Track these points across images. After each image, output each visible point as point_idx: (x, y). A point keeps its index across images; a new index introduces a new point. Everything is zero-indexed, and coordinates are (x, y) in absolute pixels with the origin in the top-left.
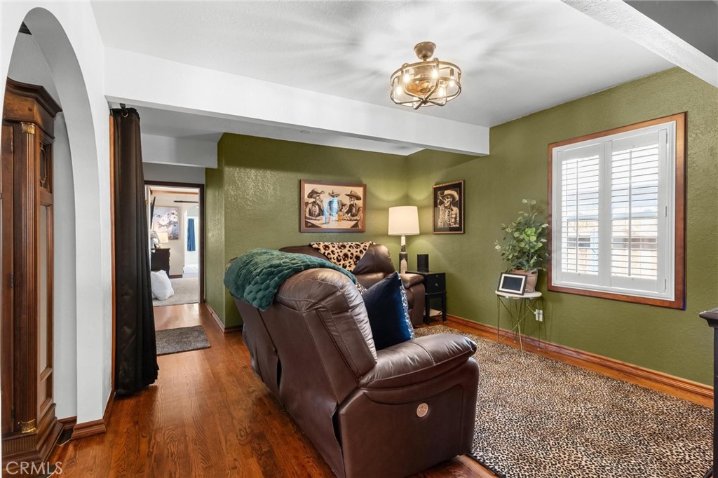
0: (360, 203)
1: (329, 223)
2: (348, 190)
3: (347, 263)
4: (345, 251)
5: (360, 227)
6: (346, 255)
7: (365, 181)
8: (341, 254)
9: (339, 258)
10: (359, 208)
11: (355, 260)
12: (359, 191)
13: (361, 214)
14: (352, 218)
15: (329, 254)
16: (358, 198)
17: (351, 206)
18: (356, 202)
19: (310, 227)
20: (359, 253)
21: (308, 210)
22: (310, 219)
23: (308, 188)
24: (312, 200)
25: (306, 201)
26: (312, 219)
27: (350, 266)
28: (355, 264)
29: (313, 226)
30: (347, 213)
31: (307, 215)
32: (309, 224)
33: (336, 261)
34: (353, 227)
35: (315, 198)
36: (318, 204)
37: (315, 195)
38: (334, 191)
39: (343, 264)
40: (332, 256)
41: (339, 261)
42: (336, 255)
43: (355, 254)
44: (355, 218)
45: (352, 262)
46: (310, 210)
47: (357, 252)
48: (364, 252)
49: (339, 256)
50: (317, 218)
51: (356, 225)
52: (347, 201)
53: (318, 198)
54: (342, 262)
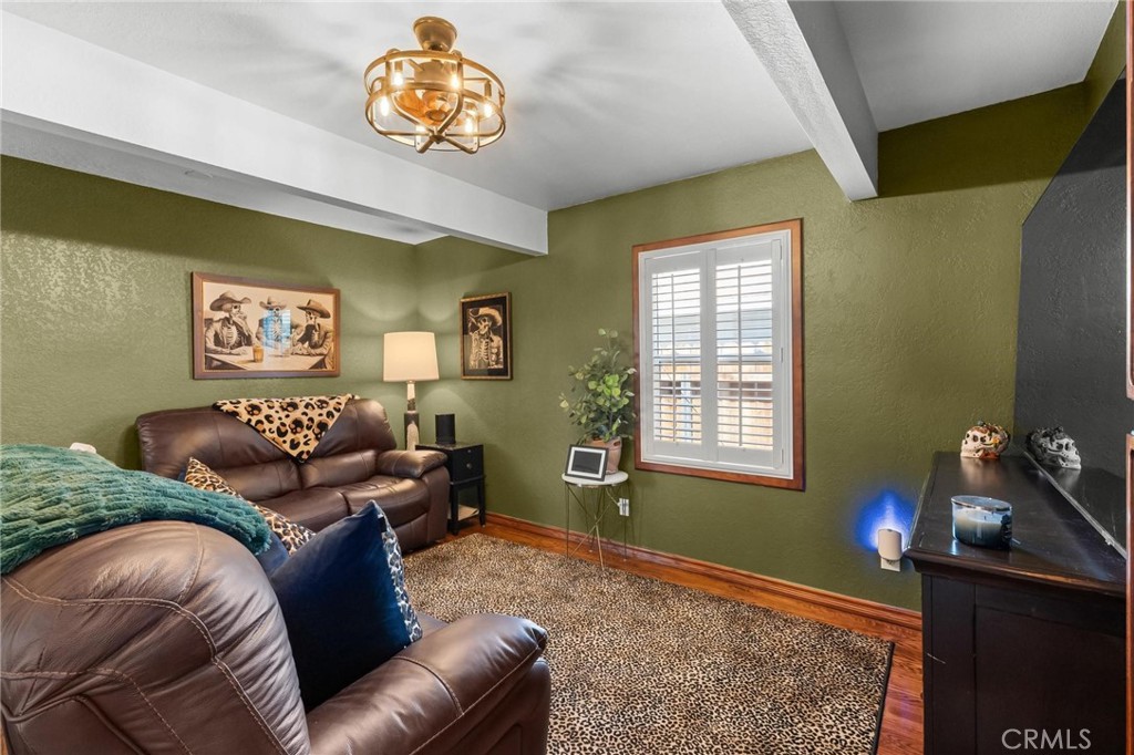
0: (328, 324)
1: (261, 360)
2: (304, 298)
3: (300, 437)
4: (296, 414)
5: (329, 368)
6: (298, 423)
7: (337, 283)
8: (288, 422)
9: (283, 429)
10: (326, 333)
11: (317, 431)
12: (326, 302)
13: (330, 344)
14: (313, 351)
15: (259, 422)
16: (324, 315)
17: (310, 329)
18: (320, 320)
19: (217, 368)
20: (324, 417)
21: (211, 334)
22: (216, 352)
23: (210, 291)
24: (222, 315)
25: (205, 316)
26: (222, 353)
27: (306, 444)
28: (317, 438)
29: (225, 365)
30: (302, 340)
31: (211, 345)
32: (215, 363)
33: (275, 435)
34: (315, 366)
35: (229, 311)
36: (235, 323)
37: (228, 306)
38: (273, 300)
39: (292, 441)
40: (267, 425)
41: (282, 434)
42: (277, 423)
43: (317, 419)
44: (318, 351)
45: (312, 436)
46: (216, 335)
47: (321, 415)
48: (337, 415)
49: (283, 424)
50: (234, 351)
51: (321, 364)
52: (303, 320)
53: (234, 311)
54: (290, 436)
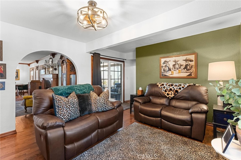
0: (193, 63)
1: (173, 74)
3: (170, 93)
4: (171, 87)
5: (193, 76)
6: (171, 90)
8: (168, 89)
9: (166, 90)
10: (192, 66)
11: (175, 92)
13: (193, 69)
14: (187, 71)
15: (162, 88)
16: (191, 61)
17: (186, 65)
18: (190, 63)
19: (164, 76)
20: (178, 89)
21: (163, 69)
22: (164, 73)
23: (163, 60)
24: (165, 65)
25: (162, 66)
26: (165, 73)
27: (171, 95)
28: (174, 94)
29: (165, 75)
30: (184, 69)
31: (163, 71)
32: (164, 75)
33: (164, 91)
34: (188, 76)
35: (166, 64)
36: (167, 66)
37: (166, 63)
38: (176, 60)
39: (168, 93)
40: (163, 89)
41: (165, 91)
42: (166, 89)
43: (176, 89)
44: (189, 71)
45: (173, 93)
46: (164, 69)
47: (177, 88)
48: (182, 89)
49: (167, 89)
50: (167, 72)
51: (190, 75)
52: (184, 63)
53: (167, 64)
54: (167, 92)
